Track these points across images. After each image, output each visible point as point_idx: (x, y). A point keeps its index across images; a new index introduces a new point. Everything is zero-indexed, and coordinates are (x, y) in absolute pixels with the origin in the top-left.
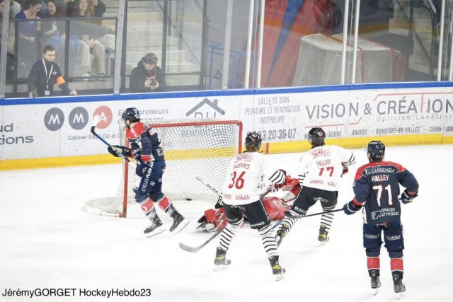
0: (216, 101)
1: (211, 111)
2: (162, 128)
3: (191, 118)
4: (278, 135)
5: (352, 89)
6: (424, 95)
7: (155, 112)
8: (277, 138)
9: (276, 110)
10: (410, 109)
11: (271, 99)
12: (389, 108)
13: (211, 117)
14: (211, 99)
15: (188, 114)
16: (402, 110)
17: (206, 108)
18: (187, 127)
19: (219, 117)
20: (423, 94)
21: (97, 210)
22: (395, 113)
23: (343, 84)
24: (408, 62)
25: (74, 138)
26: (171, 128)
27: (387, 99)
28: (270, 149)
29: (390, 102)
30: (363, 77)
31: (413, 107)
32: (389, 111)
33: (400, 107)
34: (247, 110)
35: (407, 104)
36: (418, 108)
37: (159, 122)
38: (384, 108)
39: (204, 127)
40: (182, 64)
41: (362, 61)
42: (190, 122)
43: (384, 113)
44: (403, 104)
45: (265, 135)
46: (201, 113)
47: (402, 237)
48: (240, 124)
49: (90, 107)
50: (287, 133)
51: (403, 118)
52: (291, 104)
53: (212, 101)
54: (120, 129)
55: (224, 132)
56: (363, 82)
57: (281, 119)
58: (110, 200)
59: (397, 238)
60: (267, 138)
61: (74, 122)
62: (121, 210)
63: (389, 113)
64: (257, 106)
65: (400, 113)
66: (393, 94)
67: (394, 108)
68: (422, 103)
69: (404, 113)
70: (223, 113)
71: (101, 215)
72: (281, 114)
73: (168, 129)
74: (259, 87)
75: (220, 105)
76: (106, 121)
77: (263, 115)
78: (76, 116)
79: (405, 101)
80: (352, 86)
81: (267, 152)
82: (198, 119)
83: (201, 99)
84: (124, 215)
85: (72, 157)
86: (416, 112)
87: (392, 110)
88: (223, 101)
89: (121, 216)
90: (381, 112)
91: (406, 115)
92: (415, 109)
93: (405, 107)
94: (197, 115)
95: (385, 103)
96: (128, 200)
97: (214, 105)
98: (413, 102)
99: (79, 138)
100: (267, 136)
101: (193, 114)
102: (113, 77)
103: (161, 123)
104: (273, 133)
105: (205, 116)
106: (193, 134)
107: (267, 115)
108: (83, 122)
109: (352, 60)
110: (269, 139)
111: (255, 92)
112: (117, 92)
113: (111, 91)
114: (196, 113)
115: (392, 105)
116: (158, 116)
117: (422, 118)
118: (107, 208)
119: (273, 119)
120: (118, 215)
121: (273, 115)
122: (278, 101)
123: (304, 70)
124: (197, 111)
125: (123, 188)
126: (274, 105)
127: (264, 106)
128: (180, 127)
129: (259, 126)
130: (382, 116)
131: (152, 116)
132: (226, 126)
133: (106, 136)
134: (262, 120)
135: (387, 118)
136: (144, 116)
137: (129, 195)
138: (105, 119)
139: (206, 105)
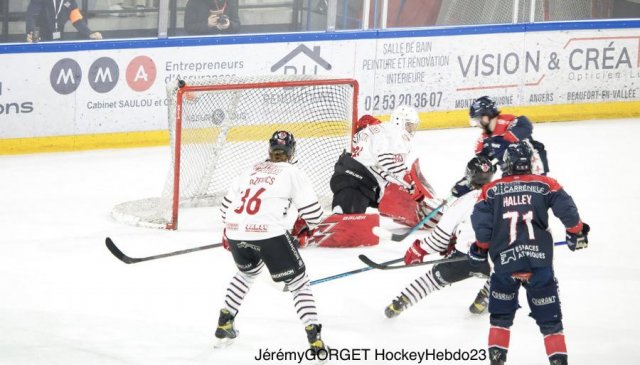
0: (317, 49)
1: (311, 63)
2: (233, 91)
3: (279, 75)
4: (414, 101)
5: (530, 30)
7: (223, 65)
9: (411, 62)
10: (620, 62)
11: (404, 46)
12: (588, 59)
13: (310, 74)
14: (310, 45)
15: (274, 68)
16: (608, 63)
17: (302, 60)
18: (272, 90)
19: (323, 74)
21: (130, 218)
22: (597, 67)
23: (515, 21)
25: (97, 106)
26: (247, 90)
27: (584, 46)
29: (589, 50)
30: (547, 12)
31: (625, 59)
32: (587, 64)
33: (605, 58)
34: (366, 63)
35: (616, 54)
36: (633, 61)
37: (228, 82)
38: (580, 59)
39: (299, 88)
42: (276, 81)
43: (580, 68)
44: (609, 54)
45: (393, 102)
46: (294, 68)
47: (557, 299)
48: (355, 85)
49: (123, 57)
50: (428, 98)
51: (610, 76)
52: (433, 53)
53: (312, 49)
54: (168, 92)
55: (329, 98)
56: (546, 19)
57: (419, 77)
58: (154, 202)
59: (550, 300)
61: (96, 81)
62: (169, 218)
63: (587, 68)
64: (381, 56)
65: (605, 67)
66: (593, 39)
67: (595, 59)
69: (612, 67)
70: (329, 67)
71: (138, 225)
72: (420, 69)
73: (243, 92)
75: (323, 55)
76: (146, 79)
77: (390, 71)
78: (100, 71)
79: (613, 49)
80: (530, 25)
82: (290, 76)
83: (294, 45)
84: (173, 226)
85: (93, 135)
86: (630, 67)
87: (592, 63)
88: (327, 48)
89: (168, 228)
90: (575, 65)
91: (614, 71)
92: (628, 61)
93: (612, 58)
94: (289, 70)
95: (581, 51)
96: (180, 203)
97: (315, 55)
98: (625, 51)
99: (104, 105)
100: (397, 103)
101: (282, 68)
102: (158, 10)
103: (231, 83)
104: (406, 98)
105: (300, 72)
106: (282, 99)
107: (396, 71)
108: (111, 80)
111: (378, 35)
112: (163, 34)
113: (155, 32)
114: (286, 67)
115: (593, 55)
116: (226, 71)
118: (152, 214)
119: (406, 78)
120: (165, 226)
121: (406, 71)
122: (414, 49)
124: (289, 64)
125: (172, 184)
126: (408, 56)
127: (392, 56)
128: (261, 89)
129: (384, 89)
130: (577, 72)
131: (217, 72)
132: (333, 87)
133: (147, 103)
134: (390, 79)
135: (584, 76)
136: (205, 72)
137: (181, 195)
138: (145, 77)
139: (302, 55)
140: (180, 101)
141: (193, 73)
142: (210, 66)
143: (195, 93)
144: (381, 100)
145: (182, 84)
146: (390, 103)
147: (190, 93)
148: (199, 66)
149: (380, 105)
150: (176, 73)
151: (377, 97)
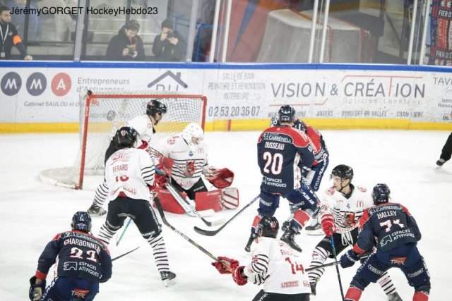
0: (179, 74)
1: (174, 83)
2: (123, 99)
3: (153, 90)
4: (241, 111)
5: (319, 68)
6: (393, 79)
7: (116, 82)
8: (240, 116)
9: (241, 86)
10: (377, 92)
11: (236, 75)
12: (357, 90)
13: (173, 91)
14: (174, 71)
15: (150, 86)
16: (370, 93)
17: (168, 81)
19: (182, 91)
20: (391, 77)
21: (52, 181)
22: (362, 95)
23: (310, 62)
24: (377, 44)
25: (31, 104)
26: (133, 99)
27: (355, 81)
28: (233, 125)
29: (357, 84)
30: (330, 57)
31: (381, 90)
32: (356, 93)
33: (368, 89)
34: (211, 85)
35: (375, 87)
36: (386, 92)
37: (120, 93)
38: (351, 90)
39: (168, 100)
40: (145, 34)
41: (331, 40)
43: (351, 95)
44: (370, 87)
45: (227, 112)
46: (162, 85)
48: (204, 99)
49: (50, 73)
50: (250, 110)
51: (370, 101)
52: (255, 80)
53: (175, 74)
54: (80, 97)
55: (185, 107)
56: (330, 62)
57: (246, 95)
58: (68, 170)
59: (420, 272)
60: (229, 114)
61: (31, 88)
62: (77, 181)
63: (356, 95)
64: (220, 81)
65: (367, 95)
66: (361, 76)
67: (361, 90)
68: (391, 86)
69: (372, 95)
70: (186, 86)
71: (56, 185)
72: (246, 91)
73: (130, 100)
74: (224, 62)
75: (183, 78)
76: (64, 89)
77: (226, 91)
78: (34, 81)
79: (373, 84)
80: (320, 65)
81: (229, 129)
82: (160, 91)
83: (164, 71)
84: (79, 187)
85: (27, 124)
86: (384, 95)
87: (359, 92)
88: (186, 74)
89: (76, 188)
90: (348, 93)
91: (373, 98)
92: (383, 92)
93: (372, 90)
94: (159, 87)
95: (352, 84)
96: (85, 171)
97: (177, 78)
98: (381, 85)
99: (36, 104)
100: (230, 112)
101: (155, 86)
102: (74, 43)
103: (122, 94)
104: (236, 109)
105: (167, 89)
107: (231, 91)
108: (41, 88)
109: (321, 38)
110: (232, 115)
111: (220, 67)
112: (77, 59)
113: (72, 57)
114: (158, 86)
115: (360, 87)
116: (118, 86)
117: (390, 102)
118: (66, 178)
119: (236, 96)
120: (74, 187)
121: (237, 91)
122: (243, 77)
123: (270, 46)
124: (159, 83)
125: (80, 160)
126: (239, 81)
127: (228, 81)
128: (142, 99)
129: (222, 102)
130: (349, 98)
131: (112, 86)
132: (190, 100)
133: (64, 104)
134: (226, 96)
135: (353, 101)
136: (104, 85)
137: (86, 166)
138: (64, 87)
139: (168, 77)
140: (88, 105)
141: (96, 85)
142: (107, 81)
143: (98, 99)
144: (220, 110)
145: (90, 92)
146: (225, 112)
147: (95, 99)
148: (99, 82)
149: (218, 114)
150: (85, 85)
151: (217, 107)
